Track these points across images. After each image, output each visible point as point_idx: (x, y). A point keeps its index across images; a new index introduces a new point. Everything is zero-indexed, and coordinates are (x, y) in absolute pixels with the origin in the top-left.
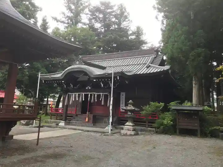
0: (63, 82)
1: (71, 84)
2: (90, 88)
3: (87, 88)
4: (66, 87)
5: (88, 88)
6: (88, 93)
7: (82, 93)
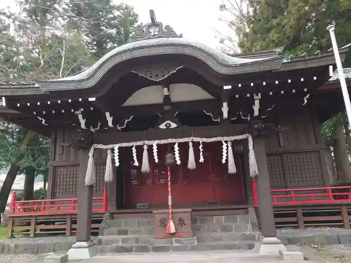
0: (91, 99)
1: (108, 114)
2: (174, 125)
3: (163, 126)
4: (86, 124)
5: (168, 126)
6: (170, 141)
7: (147, 142)
